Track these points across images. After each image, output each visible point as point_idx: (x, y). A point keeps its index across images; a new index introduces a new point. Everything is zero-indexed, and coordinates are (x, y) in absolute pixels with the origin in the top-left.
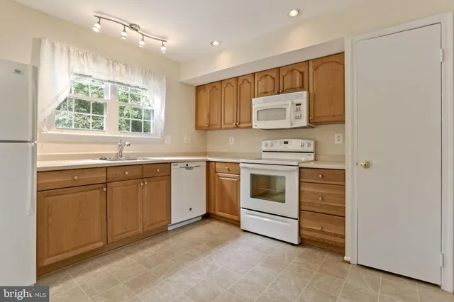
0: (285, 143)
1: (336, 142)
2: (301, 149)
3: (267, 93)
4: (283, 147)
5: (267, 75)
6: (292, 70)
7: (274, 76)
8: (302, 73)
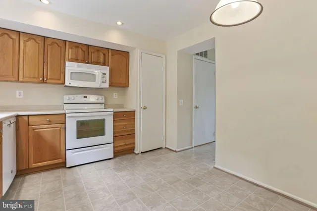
0: (84, 97)
1: (114, 97)
2: (97, 101)
3: (77, 60)
4: (84, 100)
5: (78, 47)
6: (98, 51)
7: (84, 49)
8: (104, 55)
